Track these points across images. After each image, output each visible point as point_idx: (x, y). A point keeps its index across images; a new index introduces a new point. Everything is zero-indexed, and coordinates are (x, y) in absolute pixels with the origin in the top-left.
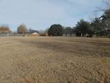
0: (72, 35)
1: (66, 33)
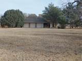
0: (38, 25)
1: (30, 23)
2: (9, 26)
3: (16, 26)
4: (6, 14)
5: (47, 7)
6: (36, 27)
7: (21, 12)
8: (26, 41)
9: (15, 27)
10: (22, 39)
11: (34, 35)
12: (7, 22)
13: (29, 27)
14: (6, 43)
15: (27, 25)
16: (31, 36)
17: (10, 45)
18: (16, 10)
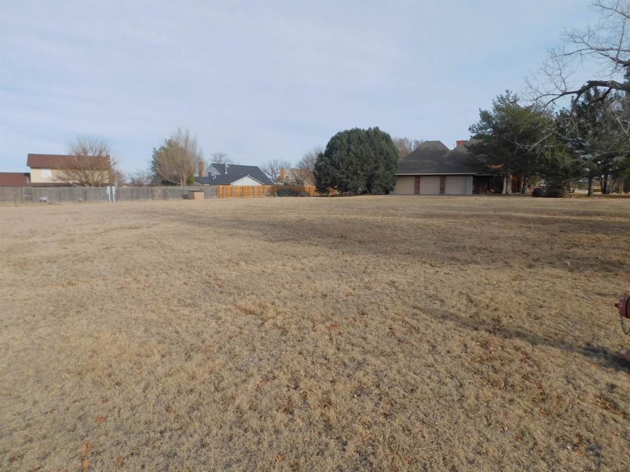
1: (418, 177)
2: (345, 189)
3: (368, 191)
4: (333, 146)
5: (490, 109)
6: (442, 191)
7: (386, 138)
8: (388, 232)
9: (364, 193)
10: (378, 227)
11: (425, 216)
12: (338, 174)
13: (417, 192)
14: (329, 236)
15: (407, 186)
16: (411, 220)
17: (338, 240)
18: (366, 129)
